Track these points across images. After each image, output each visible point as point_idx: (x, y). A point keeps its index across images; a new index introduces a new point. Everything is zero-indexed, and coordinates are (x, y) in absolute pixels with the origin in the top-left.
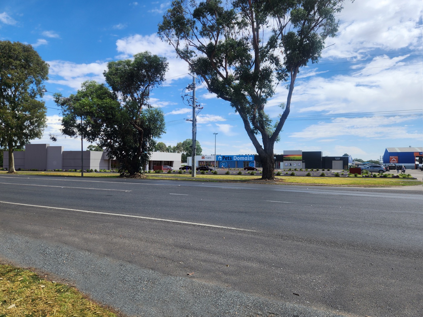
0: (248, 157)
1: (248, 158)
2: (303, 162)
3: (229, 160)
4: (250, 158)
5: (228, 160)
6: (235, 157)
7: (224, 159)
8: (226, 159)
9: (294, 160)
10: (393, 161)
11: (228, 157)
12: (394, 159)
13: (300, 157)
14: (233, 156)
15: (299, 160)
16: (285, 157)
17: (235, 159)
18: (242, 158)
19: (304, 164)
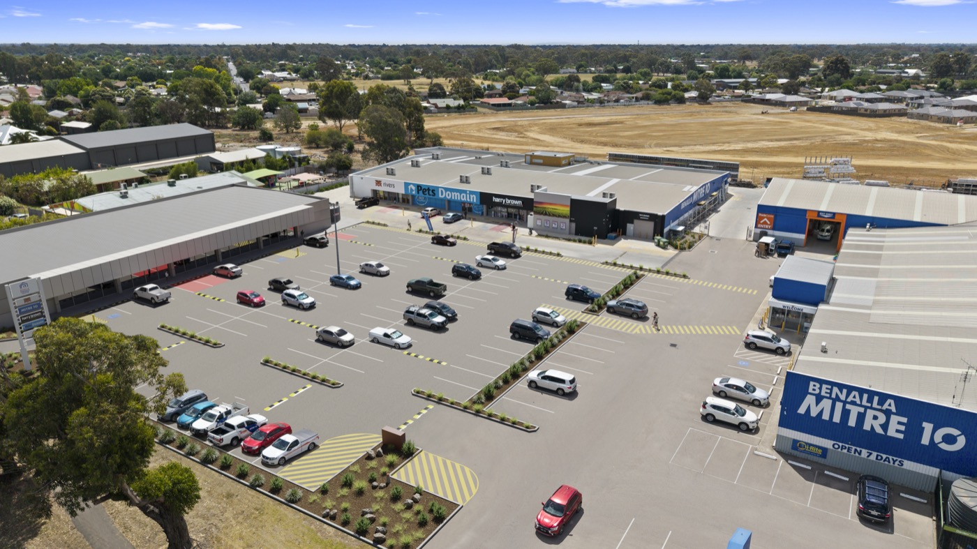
0: (466, 194)
1: (468, 195)
2: (571, 221)
3: (429, 195)
4: (472, 196)
5: (427, 196)
6: (442, 191)
7: (421, 192)
8: (423, 193)
9: (554, 215)
10: (763, 223)
11: (429, 189)
12: (766, 219)
13: (566, 210)
14: (438, 188)
15: (564, 217)
16: (536, 207)
17: (442, 195)
18: (456, 194)
19: (574, 225)
